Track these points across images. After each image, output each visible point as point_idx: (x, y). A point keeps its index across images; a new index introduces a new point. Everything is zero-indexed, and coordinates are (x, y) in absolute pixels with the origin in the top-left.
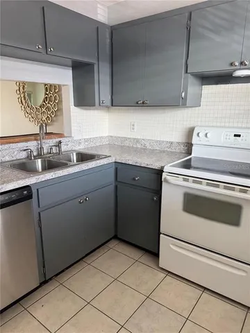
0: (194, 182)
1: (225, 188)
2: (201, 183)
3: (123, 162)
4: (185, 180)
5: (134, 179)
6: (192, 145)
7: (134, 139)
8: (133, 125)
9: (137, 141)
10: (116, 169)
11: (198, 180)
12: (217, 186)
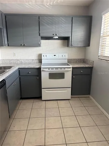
0: (51, 69)
1: (60, 69)
2: (53, 69)
3: (23, 67)
4: (48, 69)
5: (29, 73)
6: (41, 59)
7: (16, 59)
8: (15, 54)
9: (18, 60)
10: (19, 71)
11: (52, 68)
12: (58, 69)
